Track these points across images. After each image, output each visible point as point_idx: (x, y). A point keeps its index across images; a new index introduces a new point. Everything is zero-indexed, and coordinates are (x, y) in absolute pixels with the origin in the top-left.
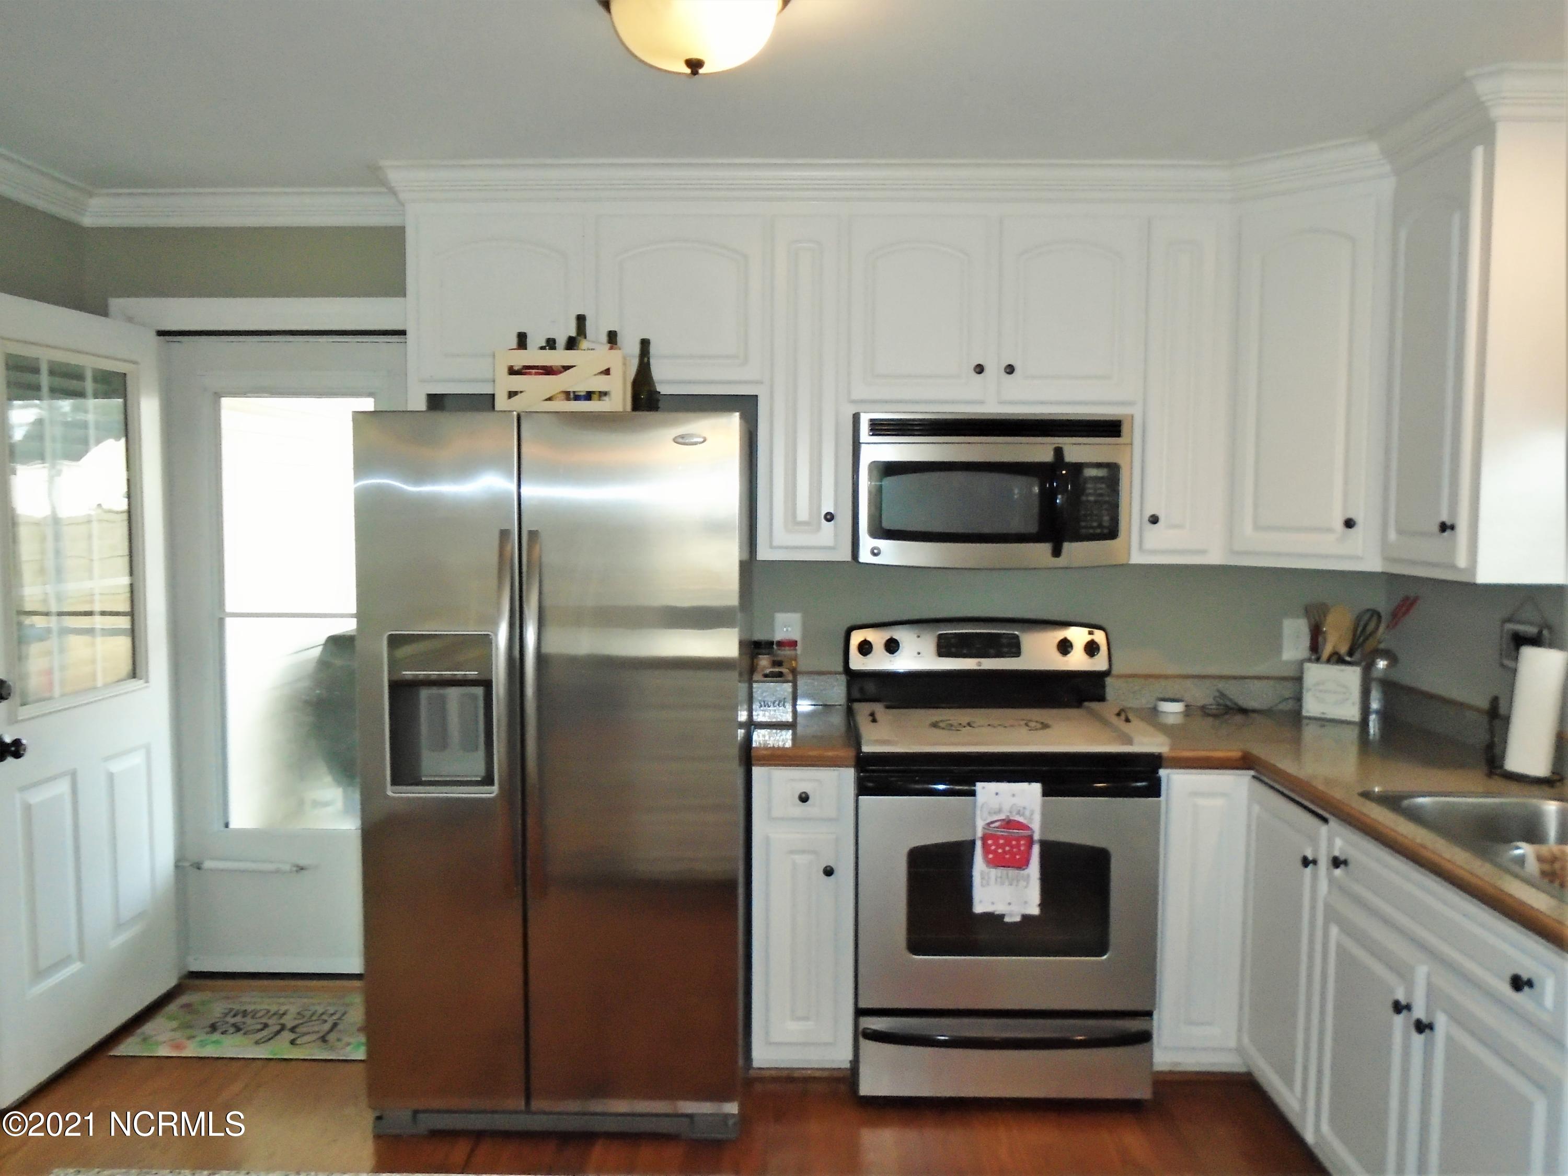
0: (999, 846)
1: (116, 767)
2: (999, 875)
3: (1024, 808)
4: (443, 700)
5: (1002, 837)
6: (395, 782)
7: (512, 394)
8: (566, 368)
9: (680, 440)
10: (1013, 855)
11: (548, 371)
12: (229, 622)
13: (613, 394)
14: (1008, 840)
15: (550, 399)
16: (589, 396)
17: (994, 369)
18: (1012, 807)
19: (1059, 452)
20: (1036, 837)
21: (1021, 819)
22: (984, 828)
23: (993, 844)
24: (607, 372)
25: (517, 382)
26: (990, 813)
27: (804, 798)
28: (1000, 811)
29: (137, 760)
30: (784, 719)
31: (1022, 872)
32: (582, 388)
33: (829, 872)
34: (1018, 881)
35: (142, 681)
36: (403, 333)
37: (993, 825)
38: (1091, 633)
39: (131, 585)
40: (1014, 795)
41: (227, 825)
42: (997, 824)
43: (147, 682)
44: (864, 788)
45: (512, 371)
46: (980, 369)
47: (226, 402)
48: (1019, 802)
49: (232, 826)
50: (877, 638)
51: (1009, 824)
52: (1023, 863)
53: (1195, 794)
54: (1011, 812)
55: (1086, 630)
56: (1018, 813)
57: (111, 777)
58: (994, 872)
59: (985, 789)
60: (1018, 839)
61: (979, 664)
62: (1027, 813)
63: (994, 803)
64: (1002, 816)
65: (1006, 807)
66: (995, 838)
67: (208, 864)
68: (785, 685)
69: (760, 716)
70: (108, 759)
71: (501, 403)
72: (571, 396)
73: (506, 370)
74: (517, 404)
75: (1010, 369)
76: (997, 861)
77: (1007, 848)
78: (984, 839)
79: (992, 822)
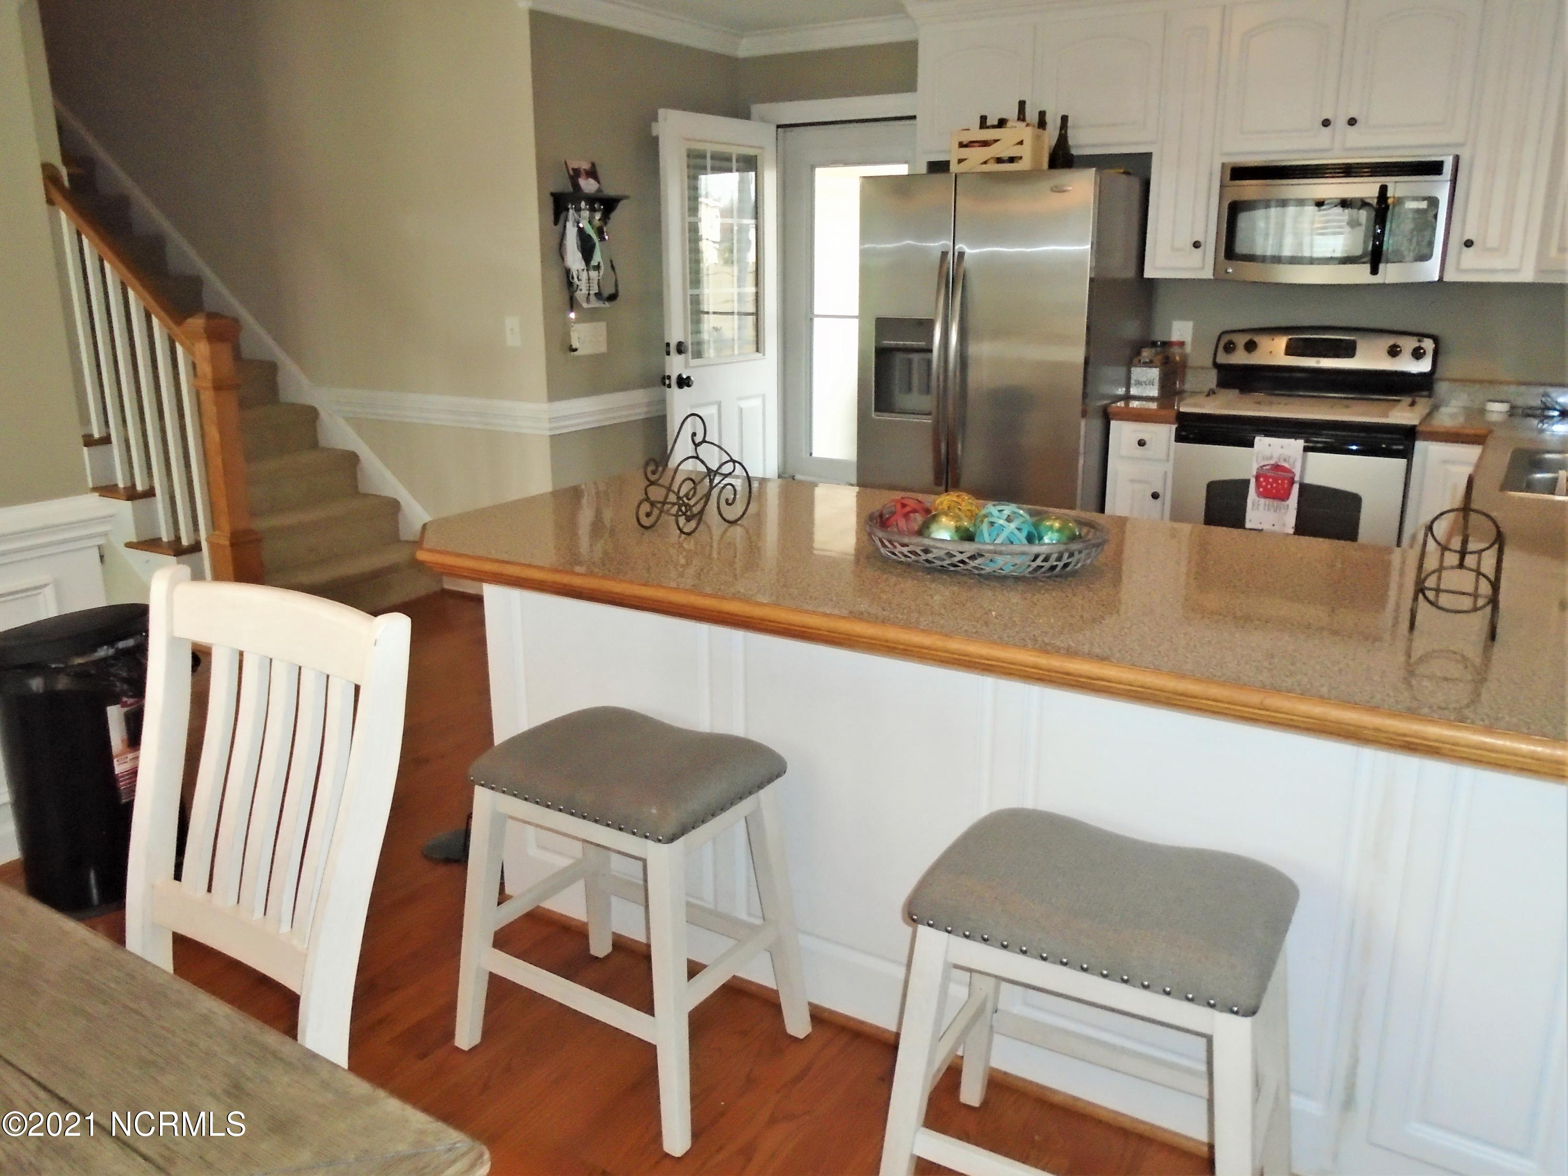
0: (1268, 483)
1: (743, 404)
2: (1267, 504)
3: (1289, 457)
4: (910, 362)
5: (1272, 478)
6: (877, 410)
7: (960, 161)
8: (996, 141)
9: (1054, 189)
10: (1278, 491)
11: (985, 144)
12: (816, 320)
13: (1024, 158)
14: (1276, 480)
15: (985, 163)
16: (1012, 160)
17: (1340, 122)
18: (1280, 456)
19: (1383, 189)
20: (1297, 478)
21: (1286, 465)
22: (1258, 469)
23: (1264, 480)
24: (1021, 143)
25: (965, 152)
26: (1263, 459)
27: (1141, 443)
28: (1271, 458)
29: (757, 403)
30: (1151, 395)
31: (1283, 503)
32: (1005, 155)
33: (1155, 496)
34: (1280, 509)
35: (761, 354)
36: (914, 117)
37: (1265, 468)
38: (1419, 341)
39: (757, 293)
40: (1282, 447)
41: (811, 454)
42: (1268, 467)
43: (764, 355)
44: (1180, 438)
45: (962, 145)
46: (1326, 123)
47: (818, 171)
48: (1286, 452)
49: (814, 455)
50: (1241, 340)
51: (1277, 467)
52: (1285, 497)
53: (1445, 462)
54: (1279, 459)
55: (1416, 338)
56: (1285, 460)
57: (741, 410)
58: (1262, 501)
59: (1261, 442)
60: (1283, 480)
61: (1318, 362)
62: (1291, 461)
63: (1267, 452)
64: (1272, 462)
65: (1276, 455)
66: (1266, 478)
67: (798, 477)
68: (1154, 370)
69: (1134, 391)
70: (740, 399)
71: (954, 168)
72: (999, 160)
73: (957, 145)
74: (963, 167)
75: (1352, 122)
76: (1265, 493)
77: (1275, 485)
78: (1257, 478)
79: (1264, 466)
